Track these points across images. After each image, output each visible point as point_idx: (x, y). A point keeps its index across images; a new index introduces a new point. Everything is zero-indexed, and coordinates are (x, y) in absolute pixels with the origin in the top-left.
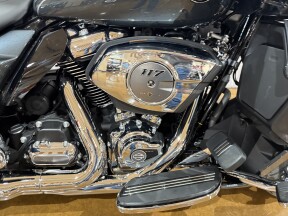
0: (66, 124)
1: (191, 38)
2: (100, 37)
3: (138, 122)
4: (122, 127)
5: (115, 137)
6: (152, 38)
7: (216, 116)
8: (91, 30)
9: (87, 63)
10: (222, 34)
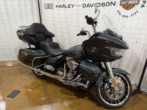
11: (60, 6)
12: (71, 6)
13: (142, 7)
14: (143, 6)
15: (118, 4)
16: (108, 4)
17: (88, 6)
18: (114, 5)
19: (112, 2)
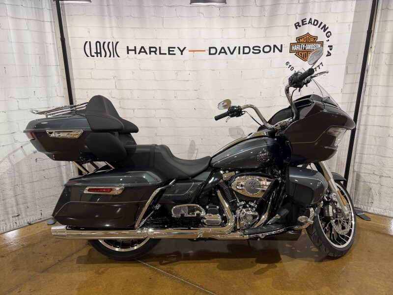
0: (218, 207)
1: (265, 173)
2: (233, 173)
3: (247, 205)
4: (241, 207)
5: (238, 212)
6: (251, 173)
7: (281, 204)
8: (230, 171)
9: (228, 183)
10: (278, 170)
11: (142, 50)
12: (177, 51)
13: (327, 56)
14: (329, 54)
15: (286, 49)
16: (267, 49)
17: (223, 51)
18: (281, 51)
19: (275, 46)
